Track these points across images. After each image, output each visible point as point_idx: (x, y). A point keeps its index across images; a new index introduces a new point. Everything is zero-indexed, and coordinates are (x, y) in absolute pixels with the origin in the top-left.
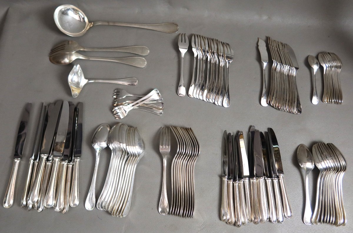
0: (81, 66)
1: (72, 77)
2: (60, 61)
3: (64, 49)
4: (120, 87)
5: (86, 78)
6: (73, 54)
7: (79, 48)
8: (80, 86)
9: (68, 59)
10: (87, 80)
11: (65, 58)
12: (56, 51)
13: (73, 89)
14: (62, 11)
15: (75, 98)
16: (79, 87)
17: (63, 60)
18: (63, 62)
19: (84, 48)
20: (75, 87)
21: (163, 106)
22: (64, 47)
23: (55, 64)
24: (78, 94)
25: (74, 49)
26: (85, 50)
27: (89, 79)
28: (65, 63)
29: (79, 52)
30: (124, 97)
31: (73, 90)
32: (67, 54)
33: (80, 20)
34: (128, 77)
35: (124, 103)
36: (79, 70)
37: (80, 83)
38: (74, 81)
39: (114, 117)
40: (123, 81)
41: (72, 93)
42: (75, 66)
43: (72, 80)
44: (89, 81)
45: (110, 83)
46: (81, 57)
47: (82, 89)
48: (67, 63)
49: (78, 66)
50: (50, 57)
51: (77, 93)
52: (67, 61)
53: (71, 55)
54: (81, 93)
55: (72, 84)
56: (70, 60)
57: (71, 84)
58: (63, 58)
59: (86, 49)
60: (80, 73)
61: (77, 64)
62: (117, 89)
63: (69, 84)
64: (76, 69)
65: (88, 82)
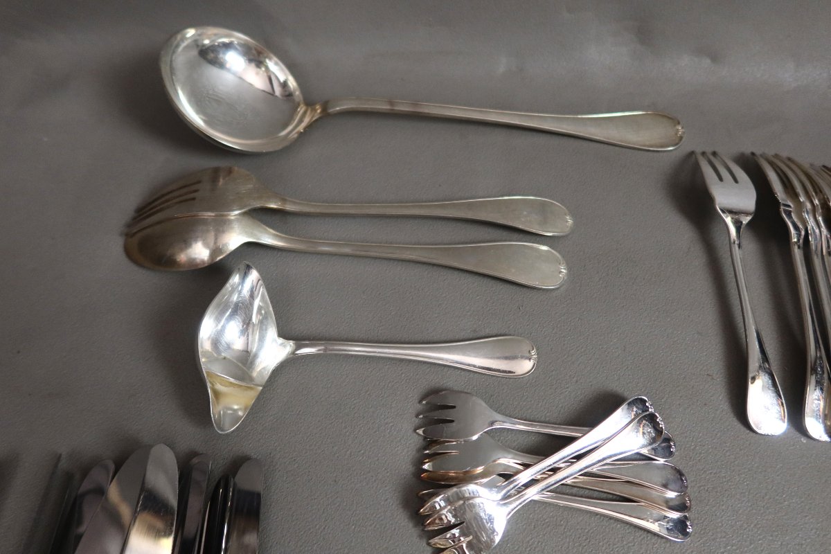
0: (265, 279)
1: (219, 327)
2: (169, 252)
3: (194, 199)
4: (450, 382)
5: (284, 334)
6: (230, 222)
7: (260, 198)
8: (255, 374)
9: (206, 245)
10: (291, 343)
11: (196, 241)
12: (159, 208)
13: (219, 387)
14: (204, 45)
15: (227, 435)
16: (251, 379)
17: (182, 250)
18: (182, 257)
19: (284, 200)
20: (232, 380)
21: (682, 489)
22: (196, 191)
23: (148, 269)
24: (240, 413)
25: (238, 201)
26: (289, 207)
27: (299, 339)
28: (192, 262)
29: (261, 215)
30: (475, 438)
31: (217, 393)
32: (205, 222)
33: (270, 91)
34: (487, 331)
35: (480, 470)
36: (252, 296)
37: (256, 356)
38: (229, 347)
39: (429, 549)
40: (462, 350)
41: (215, 410)
42: (235, 279)
43: (216, 343)
44: (298, 347)
45: (401, 360)
46: (268, 238)
47: (264, 387)
48: (203, 261)
49: (254, 275)
50: (128, 235)
51: (236, 407)
52: (200, 252)
53: (221, 225)
54: (256, 410)
55: (217, 359)
56: (215, 251)
57: (212, 359)
58: (186, 243)
59: (295, 203)
60: (260, 308)
61: (248, 268)
62: (435, 392)
63: (203, 360)
64: (240, 292)
65: (293, 353)
